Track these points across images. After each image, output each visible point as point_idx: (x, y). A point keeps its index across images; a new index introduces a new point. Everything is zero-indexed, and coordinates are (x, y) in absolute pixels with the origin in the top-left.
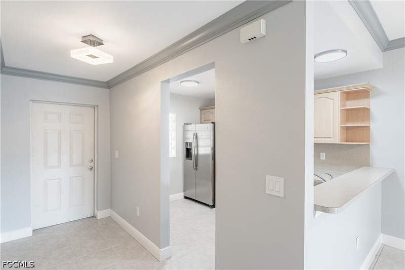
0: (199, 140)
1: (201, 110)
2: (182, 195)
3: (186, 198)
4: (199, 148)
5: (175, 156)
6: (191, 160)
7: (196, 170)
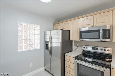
0: (53, 40)
1: (54, 24)
2: (43, 68)
3: (45, 70)
4: (53, 44)
5: (40, 48)
6: (48, 50)
7: (51, 56)
